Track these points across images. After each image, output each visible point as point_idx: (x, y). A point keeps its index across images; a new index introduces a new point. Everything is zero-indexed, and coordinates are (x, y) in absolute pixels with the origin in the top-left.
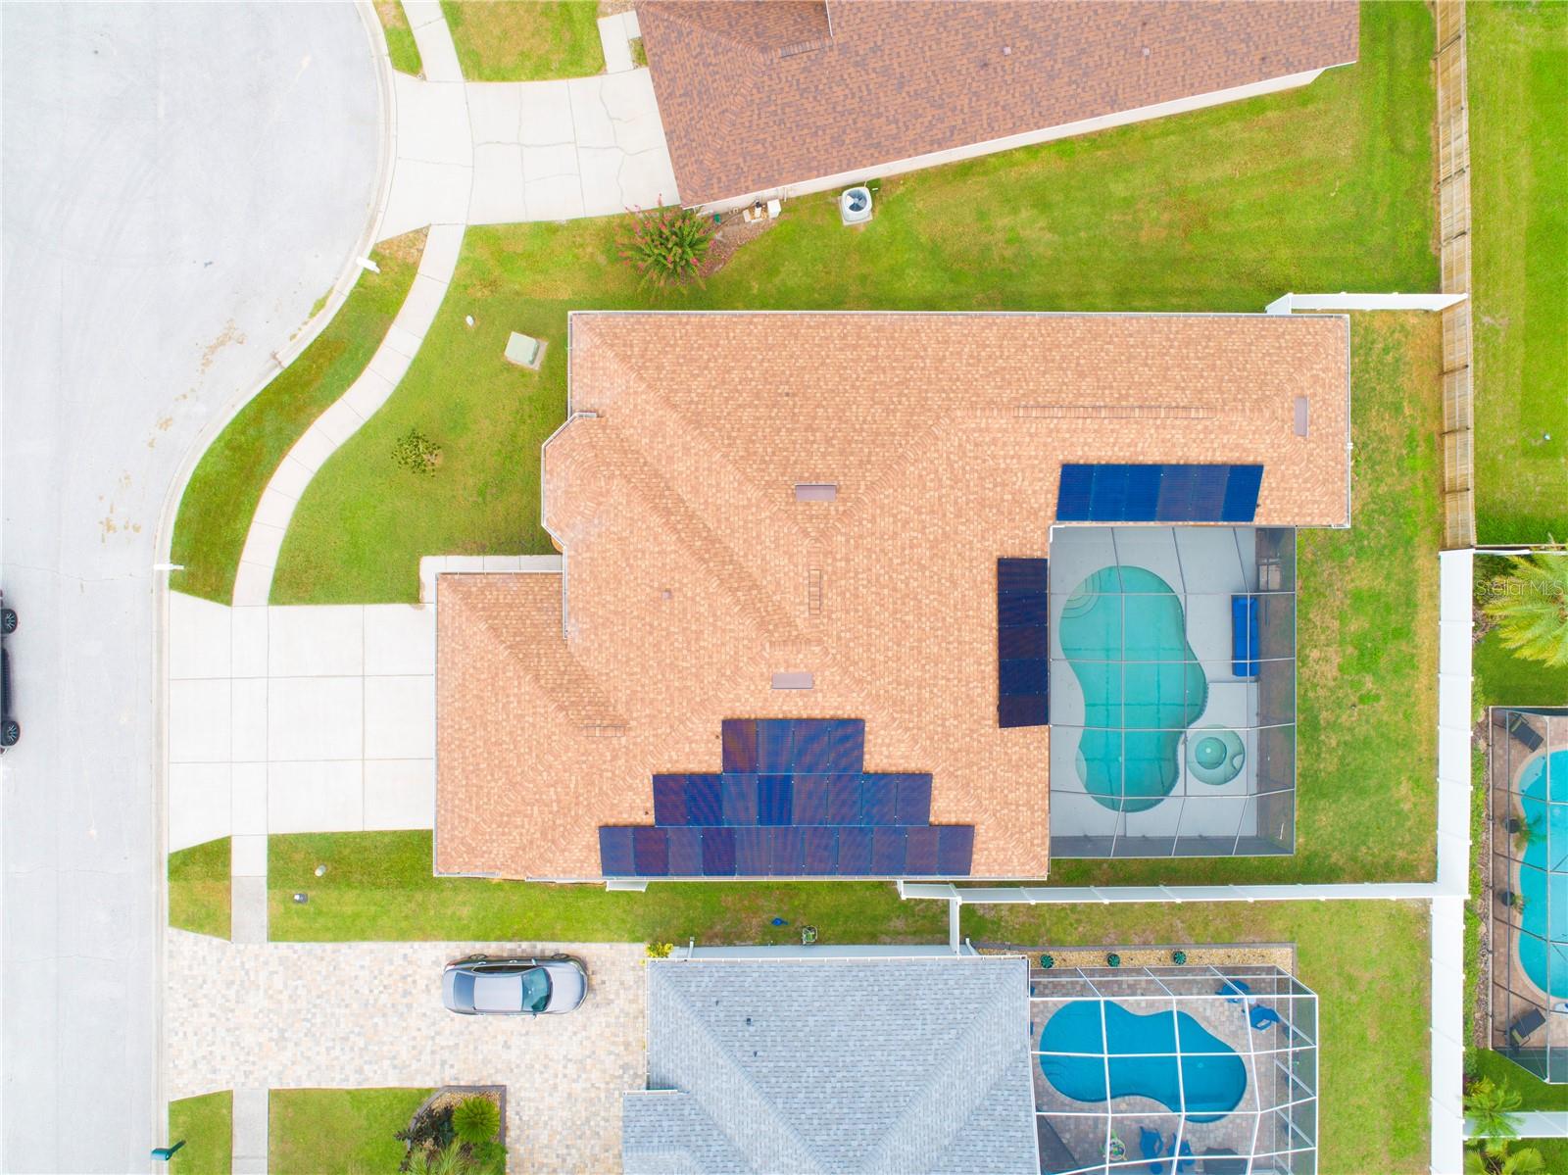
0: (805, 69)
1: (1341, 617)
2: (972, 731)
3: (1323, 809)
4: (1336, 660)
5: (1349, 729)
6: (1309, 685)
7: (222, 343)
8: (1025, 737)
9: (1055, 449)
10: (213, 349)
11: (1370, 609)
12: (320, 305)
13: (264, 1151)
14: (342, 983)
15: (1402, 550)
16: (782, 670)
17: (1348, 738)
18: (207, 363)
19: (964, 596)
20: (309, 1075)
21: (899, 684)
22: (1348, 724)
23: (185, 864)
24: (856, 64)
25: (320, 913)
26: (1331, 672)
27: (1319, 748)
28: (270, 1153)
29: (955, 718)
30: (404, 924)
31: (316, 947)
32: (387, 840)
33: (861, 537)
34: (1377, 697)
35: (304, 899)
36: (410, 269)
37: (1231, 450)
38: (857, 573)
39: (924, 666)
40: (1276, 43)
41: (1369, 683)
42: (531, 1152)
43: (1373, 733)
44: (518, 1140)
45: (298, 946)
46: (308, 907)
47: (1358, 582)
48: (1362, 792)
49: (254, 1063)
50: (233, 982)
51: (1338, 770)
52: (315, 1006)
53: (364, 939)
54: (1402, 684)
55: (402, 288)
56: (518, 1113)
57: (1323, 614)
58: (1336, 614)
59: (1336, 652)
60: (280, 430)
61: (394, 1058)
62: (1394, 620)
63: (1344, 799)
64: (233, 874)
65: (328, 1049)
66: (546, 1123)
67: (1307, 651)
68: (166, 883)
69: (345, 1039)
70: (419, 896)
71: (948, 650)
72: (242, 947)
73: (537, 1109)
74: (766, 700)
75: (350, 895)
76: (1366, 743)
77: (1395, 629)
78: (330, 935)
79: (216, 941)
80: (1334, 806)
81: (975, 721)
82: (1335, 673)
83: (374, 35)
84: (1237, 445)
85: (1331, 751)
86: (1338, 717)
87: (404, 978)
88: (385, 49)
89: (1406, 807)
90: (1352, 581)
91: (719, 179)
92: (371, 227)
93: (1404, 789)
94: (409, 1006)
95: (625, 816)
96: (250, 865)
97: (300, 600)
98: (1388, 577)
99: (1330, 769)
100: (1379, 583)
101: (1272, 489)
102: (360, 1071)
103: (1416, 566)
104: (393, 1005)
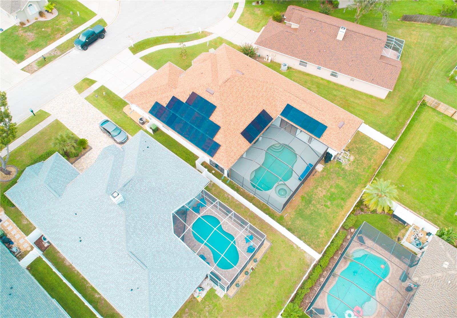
0: (289, 35)
1: (331, 186)
2: (235, 129)
3: (300, 220)
4: (324, 193)
5: (318, 209)
6: (314, 193)
7: (170, 28)
8: (244, 141)
9: (288, 100)
10: (167, 28)
11: (339, 190)
12: (188, 32)
13: (44, 127)
14: (87, 112)
15: (354, 184)
16: (210, 88)
17: (316, 210)
18: (165, 28)
19: (252, 108)
20: (65, 121)
21: (228, 107)
22: (318, 208)
23: (87, 80)
24: (297, 39)
25: (97, 100)
26: (321, 195)
27: (308, 207)
28: (45, 128)
29: (234, 123)
30: (107, 112)
31: (90, 104)
32: (119, 98)
33: (241, 81)
34: (329, 208)
35: (97, 97)
36: (206, 36)
37: (323, 120)
38: (236, 85)
39: (235, 110)
40: (377, 78)
41: (329, 203)
42: (83, 162)
43: (323, 214)
44: (84, 159)
45: (88, 102)
46: (96, 99)
47: (339, 183)
48: (312, 224)
49: (60, 113)
50: (72, 100)
51: (309, 215)
52: (79, 112)
53: (98, 109)
54: (337, 210)
55: (202, 37)
56: (89, 154)
57: (327, 183)
58: (330, 185)
59: (325, 192)
60: (166, 41)
61: (81, 129)
62: (343, 196)
63: (306, 222)
64: (91, 86)
65: (73, 120)
66: (91, 160)
67: (319, 187)
68: (81, 81)
69: (77, 121)
70: (114, 110)
71: (242, 112)
72: (80, 96)
73: (93, 156)
74: (203, 93)
75: (104, 102)
76: (320, 214)
77: (342, 198)
78: (94, 104)
79: (77, 93)
80: (303, 221)
81: (237, 128)
82: (322, 196)
83: (229, 11)
84: (324, 120)
85: (310, 209)
86: (317, 204)
87: (97, 119)
88: (228, 13)
89: (321, 236)
90: (338, 181)
91: (263, 43)
92: (205, 29)
93: (323, 231)
94: (93, 124)
95: (162, 102)
96: (95, 87)
97: (145, 61)
98: (347, 187)
99: (308, 213)
100: (344, 186)
101: (327, 134)
102: (73, 127)
103: (356, 189)
104: (91, 122)
